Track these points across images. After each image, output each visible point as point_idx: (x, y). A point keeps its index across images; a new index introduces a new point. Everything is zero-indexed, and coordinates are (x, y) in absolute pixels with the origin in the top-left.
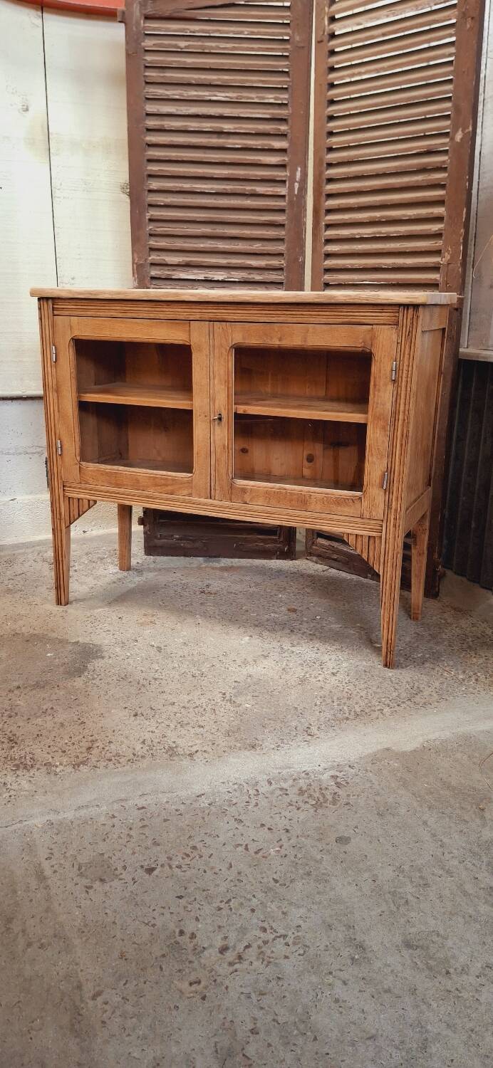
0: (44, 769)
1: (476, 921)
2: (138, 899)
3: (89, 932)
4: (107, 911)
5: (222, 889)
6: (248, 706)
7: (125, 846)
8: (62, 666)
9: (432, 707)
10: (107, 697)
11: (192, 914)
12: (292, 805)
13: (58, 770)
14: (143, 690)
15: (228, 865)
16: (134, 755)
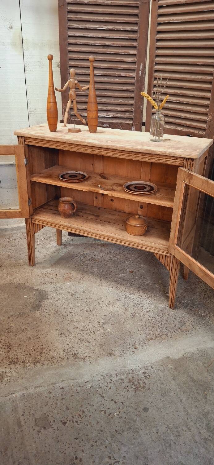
0: (22, 364)
1: (199, 457)
2: (59, 439)
3: (38, 456)
4: (46, 445)
5: (94, 435)
6: (109, 330)
7: (55, 409)
8: (31, 304)
9: (189, 333)
10: (49, 323)
11: (81, 448)
12: (125, 388)
13: (28, 365)
14: (65, 319)
15: (97, 422)
16: (60, 358)
